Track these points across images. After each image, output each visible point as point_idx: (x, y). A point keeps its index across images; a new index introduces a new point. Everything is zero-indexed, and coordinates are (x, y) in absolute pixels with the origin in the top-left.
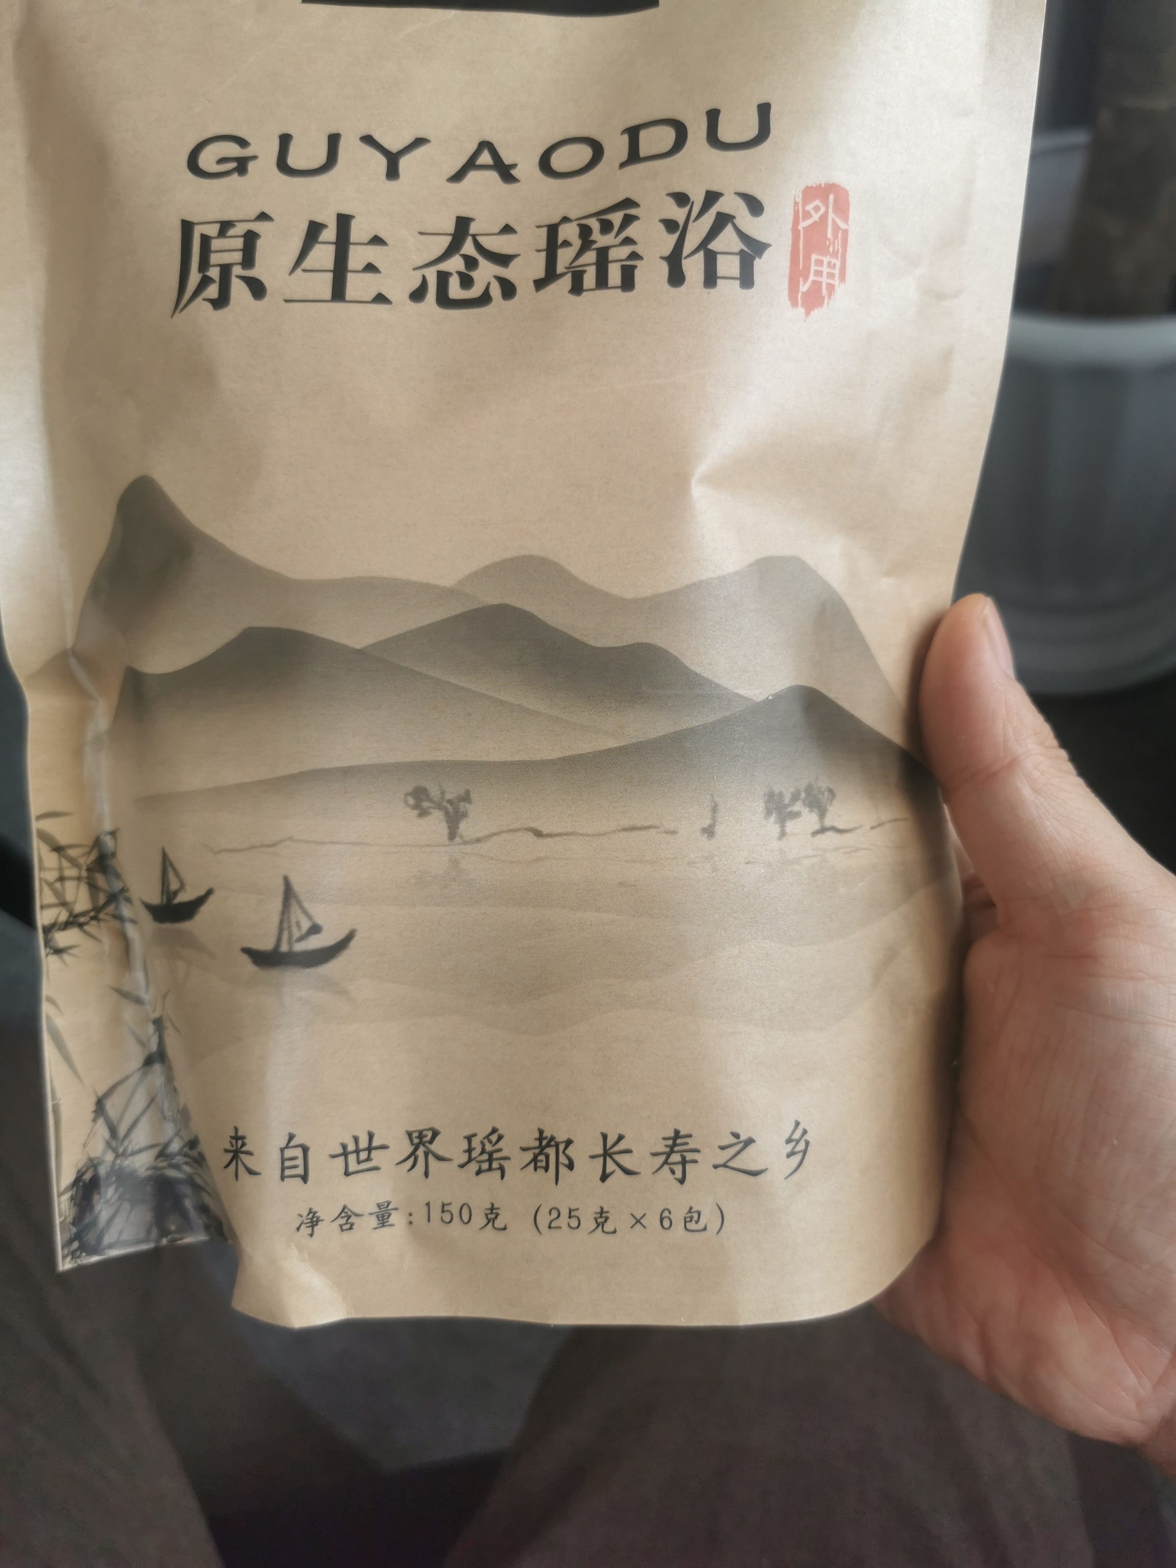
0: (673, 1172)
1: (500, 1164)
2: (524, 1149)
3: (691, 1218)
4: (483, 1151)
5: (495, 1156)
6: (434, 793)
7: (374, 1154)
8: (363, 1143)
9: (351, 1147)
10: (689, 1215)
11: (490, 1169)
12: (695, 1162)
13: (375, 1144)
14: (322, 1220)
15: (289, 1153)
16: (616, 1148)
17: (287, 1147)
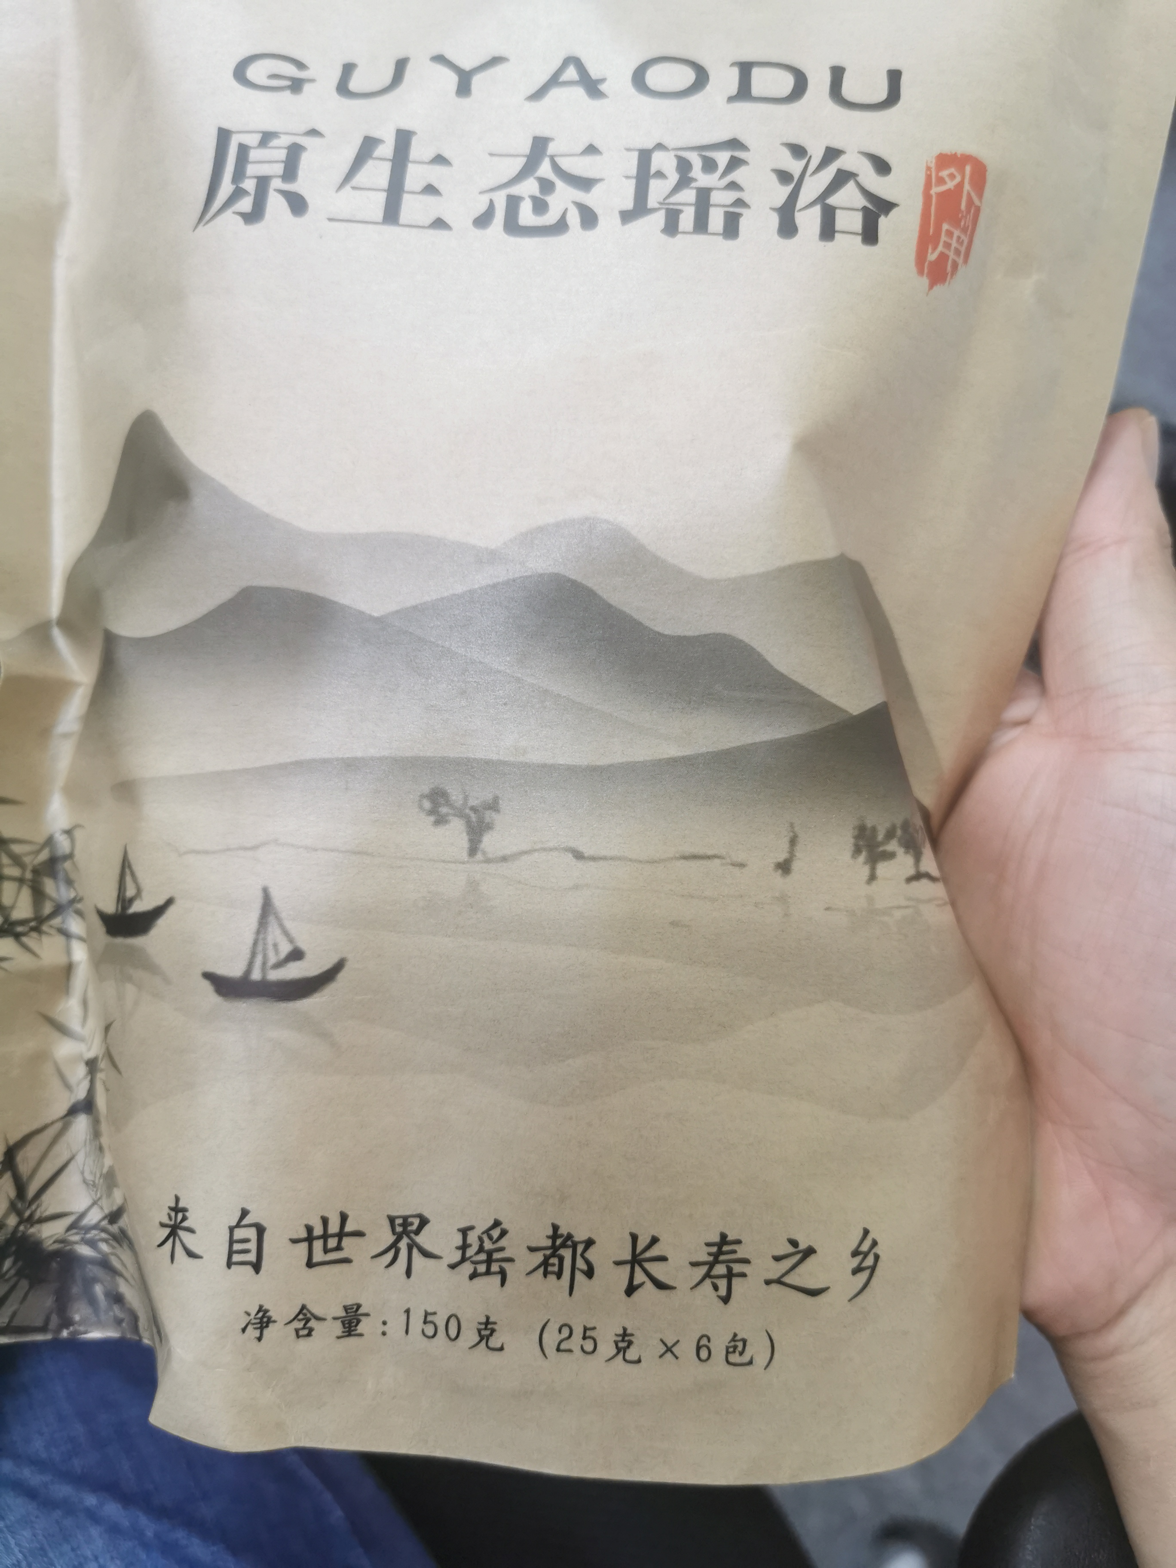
0: (716, 1287)
1: (500, 1267)
2: (532, 1249)
3: (735, 1347)
4: (481, 1249)
5: (496, 1256)
6: (456, 796)
7: (346, 1242)
8: (334, 1228)
9: (318, 1231)
10: (732, 1344)
11: (488, 1272)
12: (744, 1275)
13: (348, 1228)
14: (275, 1322)
15: (239, 1234)
16: (648, 1255)
17: (238, 1225)
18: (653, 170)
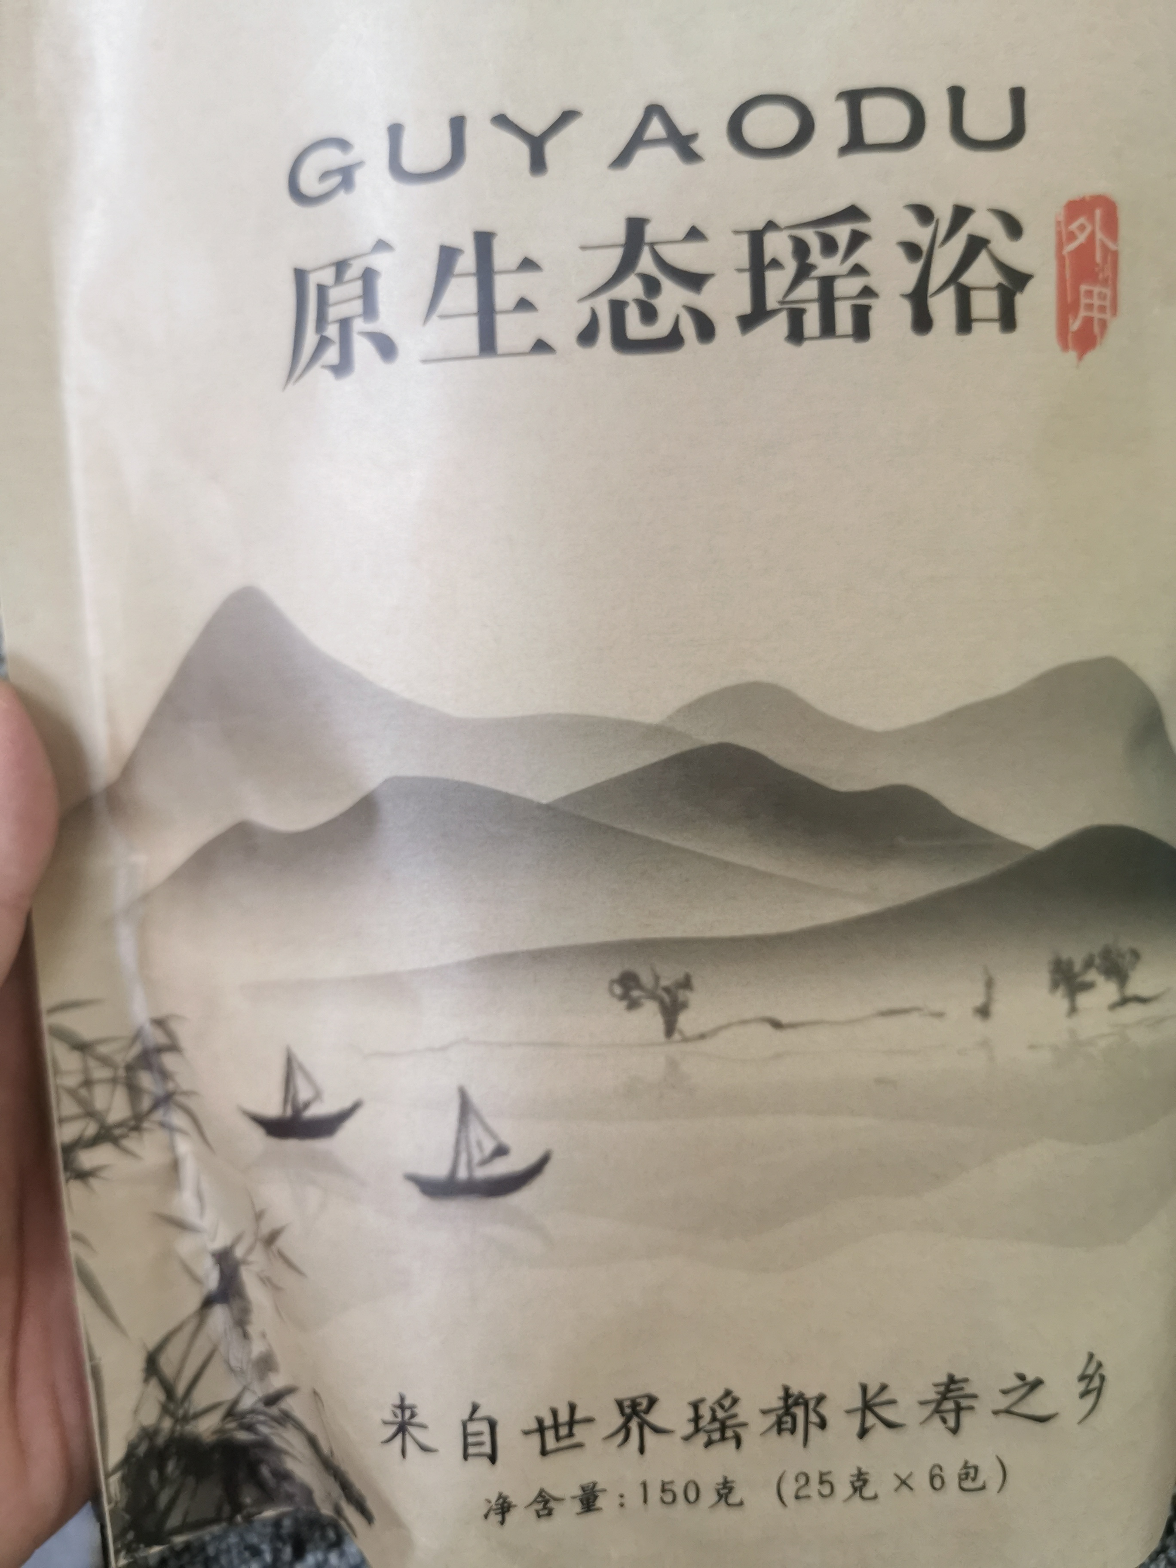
0: (944, 1421)
1: (734, 1432)
2: (765, 1412)
3: (967, 1474)
4: (714, 1419)
5: (729, 1422)
6: (646, 978)
7: (577, 1429)
8: (564, 1417)
9: (548, 1421)
10: (964, 1471)
11: (723, 1438)
12: (971, 1408)
13: (579, 1415)
14: (515, 1506)
15: (472, 1427)
16: (877, 1400)
17: (471, 1419)
18: (767, 259)
